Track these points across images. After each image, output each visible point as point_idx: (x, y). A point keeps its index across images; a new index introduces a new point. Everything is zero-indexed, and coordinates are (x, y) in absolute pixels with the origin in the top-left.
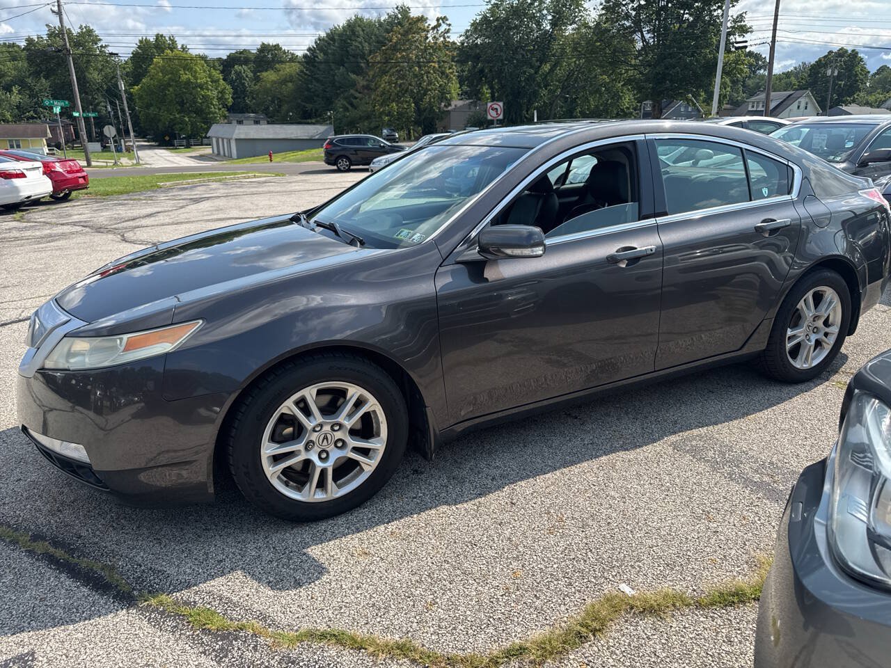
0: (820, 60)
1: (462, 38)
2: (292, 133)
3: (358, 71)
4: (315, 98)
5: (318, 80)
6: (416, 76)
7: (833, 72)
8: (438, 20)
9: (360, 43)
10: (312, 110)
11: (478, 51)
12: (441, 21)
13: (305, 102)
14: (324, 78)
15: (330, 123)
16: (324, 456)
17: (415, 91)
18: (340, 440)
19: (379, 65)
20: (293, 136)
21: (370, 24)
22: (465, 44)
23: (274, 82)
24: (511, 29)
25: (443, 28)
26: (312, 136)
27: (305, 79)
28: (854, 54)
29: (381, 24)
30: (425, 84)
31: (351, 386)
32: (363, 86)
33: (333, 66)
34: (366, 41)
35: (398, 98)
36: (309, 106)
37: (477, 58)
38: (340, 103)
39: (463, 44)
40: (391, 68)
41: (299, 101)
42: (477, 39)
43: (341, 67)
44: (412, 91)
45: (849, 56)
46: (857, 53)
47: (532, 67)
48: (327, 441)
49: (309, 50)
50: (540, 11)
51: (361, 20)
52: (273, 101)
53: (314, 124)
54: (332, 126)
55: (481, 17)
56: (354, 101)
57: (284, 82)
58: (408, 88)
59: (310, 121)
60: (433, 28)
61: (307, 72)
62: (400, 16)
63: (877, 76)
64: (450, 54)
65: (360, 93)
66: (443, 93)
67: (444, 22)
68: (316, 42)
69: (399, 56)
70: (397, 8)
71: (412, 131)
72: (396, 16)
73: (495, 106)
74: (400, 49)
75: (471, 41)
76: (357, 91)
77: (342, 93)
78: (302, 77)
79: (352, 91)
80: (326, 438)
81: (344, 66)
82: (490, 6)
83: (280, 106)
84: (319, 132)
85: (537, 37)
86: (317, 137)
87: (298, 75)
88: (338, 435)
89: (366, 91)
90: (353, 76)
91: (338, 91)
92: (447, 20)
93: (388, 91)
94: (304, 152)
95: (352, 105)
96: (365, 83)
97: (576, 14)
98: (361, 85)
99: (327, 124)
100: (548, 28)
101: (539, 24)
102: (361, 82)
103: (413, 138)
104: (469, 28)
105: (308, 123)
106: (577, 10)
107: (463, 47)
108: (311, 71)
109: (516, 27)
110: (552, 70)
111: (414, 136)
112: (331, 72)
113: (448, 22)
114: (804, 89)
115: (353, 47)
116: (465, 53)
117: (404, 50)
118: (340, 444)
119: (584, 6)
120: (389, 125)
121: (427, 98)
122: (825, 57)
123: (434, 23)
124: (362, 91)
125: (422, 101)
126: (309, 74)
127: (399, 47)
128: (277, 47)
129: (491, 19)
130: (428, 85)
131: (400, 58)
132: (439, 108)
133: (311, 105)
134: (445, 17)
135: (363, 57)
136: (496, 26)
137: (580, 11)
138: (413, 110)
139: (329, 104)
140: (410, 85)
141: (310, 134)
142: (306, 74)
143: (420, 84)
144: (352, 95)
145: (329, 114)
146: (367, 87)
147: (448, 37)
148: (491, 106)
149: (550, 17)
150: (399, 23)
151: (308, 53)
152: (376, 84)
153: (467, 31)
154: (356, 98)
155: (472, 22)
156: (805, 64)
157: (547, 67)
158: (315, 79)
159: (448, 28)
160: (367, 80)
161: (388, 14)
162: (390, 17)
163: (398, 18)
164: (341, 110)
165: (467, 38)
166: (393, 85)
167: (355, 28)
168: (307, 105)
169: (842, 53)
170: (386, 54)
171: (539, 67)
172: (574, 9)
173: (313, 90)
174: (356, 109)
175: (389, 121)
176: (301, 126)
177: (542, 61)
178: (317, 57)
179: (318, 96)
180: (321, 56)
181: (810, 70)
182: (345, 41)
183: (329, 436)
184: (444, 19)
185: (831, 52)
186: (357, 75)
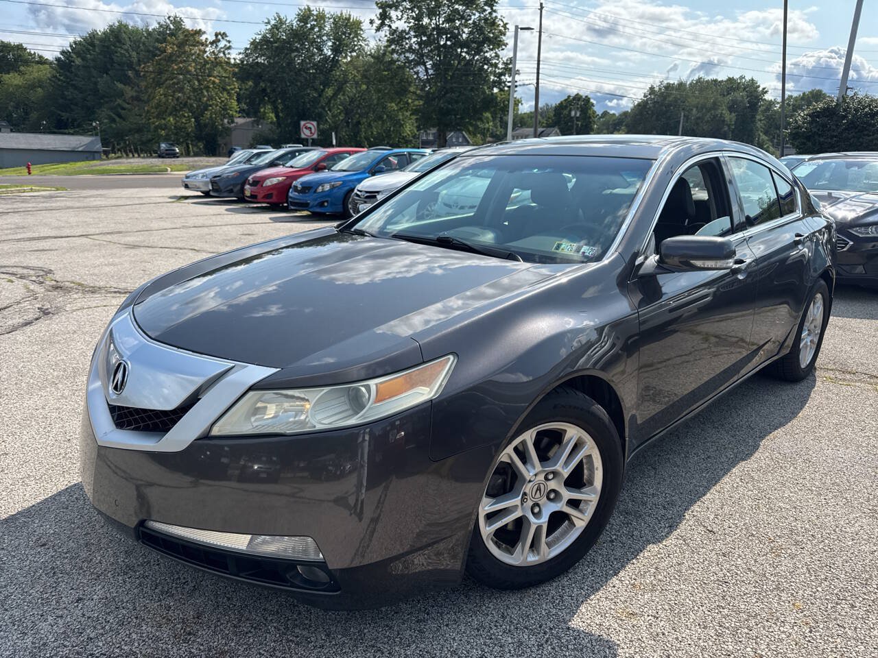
0: (562, 103)
1: (241, 56)
2: (48, 144)
3: (126, 81)
4: (72, 106)
5: (75, 87)
6: (194, 90)
7: (576, 114)
8: (216, 35)
9: (127, 51)
10: (68, 119)
11: (260, 70)
12: (220, 37)
13: (61, 110)
14: (83, 85)
15: (96, 135)
16: (536, 510)
17: (195, 105)
18: (553, 491)
19: (152, 76)
20: (50, 147)
21: (136, 32)
22: (245, 62)
23: (18, 87)
24: (293, 51)
25: (222, 44)
26: (74, 148)
27: (58, 85)
28: (587, 100)
29: (149, 34)
30: (205, 99)
31: (570, 427)
32: (132, 97)
33: (94, 73)
34: (133, 50)
35: (175, 111)
36: (65, 115)
37: (258, 77)
38: (104, 112)
39: (242, 62)
40: (166, 80)
41: (52, 108)
42: (257, 57)
43: (105, 75)
44: (191, 105)
45: (583, 101)
46: (589, 99)
47: (316, 90)
48: (540, 492)
49: (63, 53)
50: (320, 37)
51: (126, 26)
52: (17, 107)
53: (72, 134)
54: (98, 138)
55: (260, 36)
56: (123, 112)
57: (32, 86)
58: (187, 102)
59: (66, 131)
60: (212, 43)
61: (62, 78)
62: (172, 27)
63: (601, 119)
64: (231, 69)
65: (128, 104)
66: (225, 109)
67: (223, 38)
68: (71, 46)
69: (176, 67)
70: (169, 17)
71: (190, 146)
72: (168, 27)
73: (309, 125)
74: (176, 61)
75: (251, 59)
76: (124, 101)
77: (107, 102)
78: (54, 82)
79: (119, 101)
80: (539, 489)
81: (107, 74)
82: (269, 27)
83: (27, 113)
84: (83, 144)
85: (319, 61)
86: (80, 149)
87: (50, 80)
88: (552, 485)
89: (135, 102)
90: (120, 86)
91: (102, 101)
92: (227, 36)
93: (165, 104)
94: (68, 165)
95: (120, 116)
96: (134, 94)
97: (356, 43)
98: (130, 96)
99: (92, 135)
100: (330, 53)
101: (320, 49)
102: (129, 92)
103: (192, 154)
104: (248, 46)
105: (65, 134)
106: (356, 39)
107: (243, 65)
108: (67, 77)
109: (297, 50)
110: (335, 95)
111: (193, 152)
112: (93, 79)
113: (228, 39)
114: (551, 127)
115: (118, 54)
116: (245, 71)
117: (181, 62)
118: (552, 496)
119: (363, 36)
120: (166, 139)
121: (208, 114)
122: (565, 100)
123: (212, 38)
124: (130, 102)
125: (203, 116)
126: (64, 80)
127: (174, 58)
128: (20, 47)
129: (272, 40)
130: (208, 100)
131: (176, 70)
132: (222, 125)
133: (68, 114)
134: (224, 33)
135: (131, 66)
136: (277, 47)
137: (359, 40)
138: (193, 125)
139: (90, 114)
140: (189, 98)
141: (74, 146)
142: (59, 80)
143: (200, 99)
144: (119, 105)
145: (94, 124)
146: (137, 99)
147: (229, 53)
148: (304, 125)
149: (330, 44)
150: (172, 35)
151: (62, 57)
152: (149, 96)
153: (246, 49)
154: (123, 109)
155: (252, 41)
156: (547, 105)
157: (330, 92)
158: (73, 85)
159: (228, 45)
160: (136, 91)
161: (159, 23)
162: (161, 26)
163: (170, 29)
164: (106, 121)
165: (246, 56)
166: (171, 98)
167: (117, 34)
168: (63, 114)
169: (578, 98)
170: (159, 64)
171: (323, 91)
172: (353, 38)
173: (70, 97)
174: (124, 120)
175: (167, 135)
176: (60, 137)
177: (326, 84)
178: (74, 62)
179: (76, 104)
180: (78, 61)
181: (555, 111)
182: (108, 47)
183: (542, 486)
184: (224, 35)
185: (569, 96)
186: (125, 85)
